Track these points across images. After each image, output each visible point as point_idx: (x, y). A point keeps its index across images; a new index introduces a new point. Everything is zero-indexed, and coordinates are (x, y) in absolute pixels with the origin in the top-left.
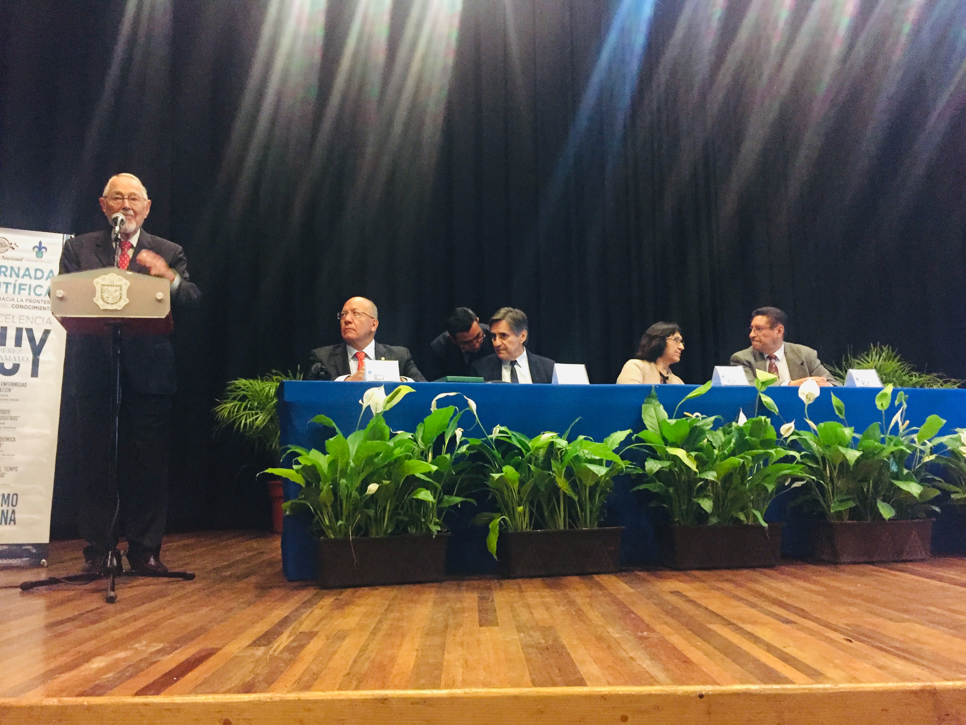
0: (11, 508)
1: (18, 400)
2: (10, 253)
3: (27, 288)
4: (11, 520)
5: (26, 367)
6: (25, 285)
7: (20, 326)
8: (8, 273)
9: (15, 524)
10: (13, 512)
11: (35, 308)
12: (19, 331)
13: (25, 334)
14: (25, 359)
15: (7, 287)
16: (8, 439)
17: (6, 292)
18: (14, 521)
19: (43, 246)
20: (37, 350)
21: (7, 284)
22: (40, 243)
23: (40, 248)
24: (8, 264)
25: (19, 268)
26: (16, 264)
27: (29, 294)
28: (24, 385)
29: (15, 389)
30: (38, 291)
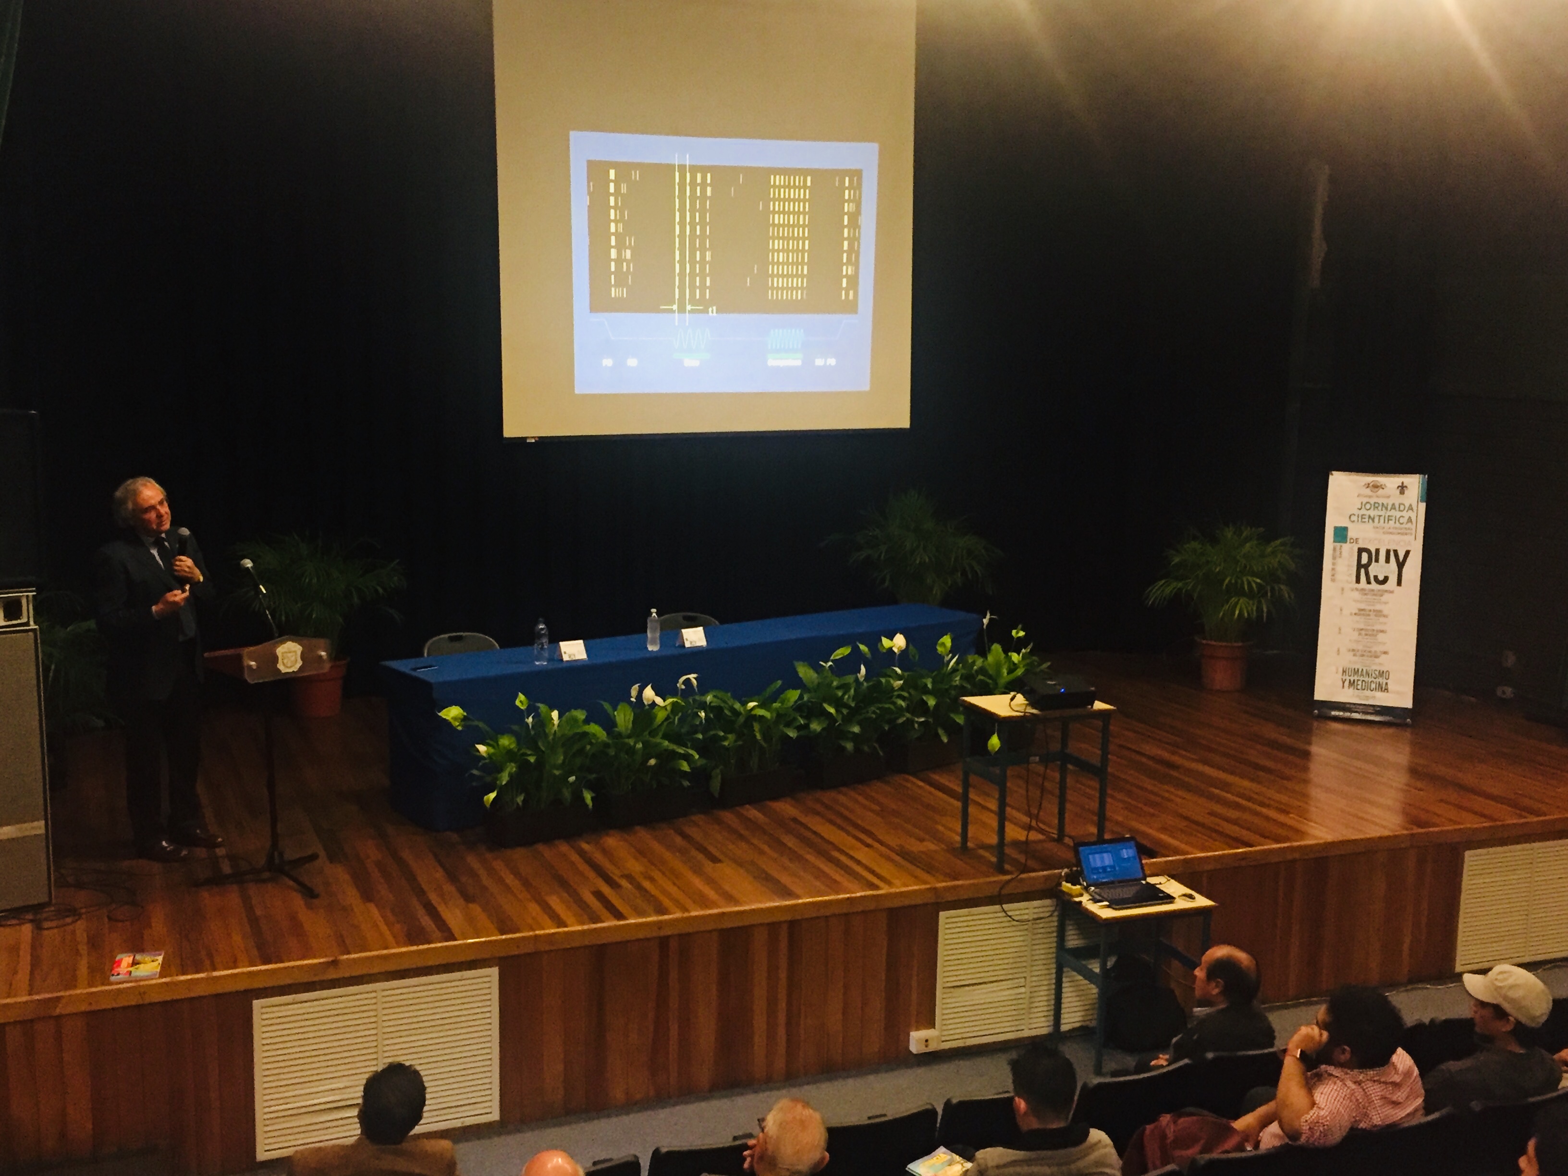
0: (1385, 681)
2: (1381, 491)
3: (1393, 518)
5: (1393, 579)
6: (1392, 516)
8: (1380, 508)
10: (1387, 684)
11: (1399, 533)
12: (1388, 552)
13: (1392, 554)
15: (1379, 519)
16: (1382, 631)
17: (1379, 522)
19: (1405, 485)
20: (1401, 565)
21: (1380, 516)
22: (1403, 483)
23: (1402, 488)
24: (1380, 501)
25: (1387, 505)
26: (1385, 501)
27: (1395, 522)
28: (1392, 592)
30: (1401, 521)
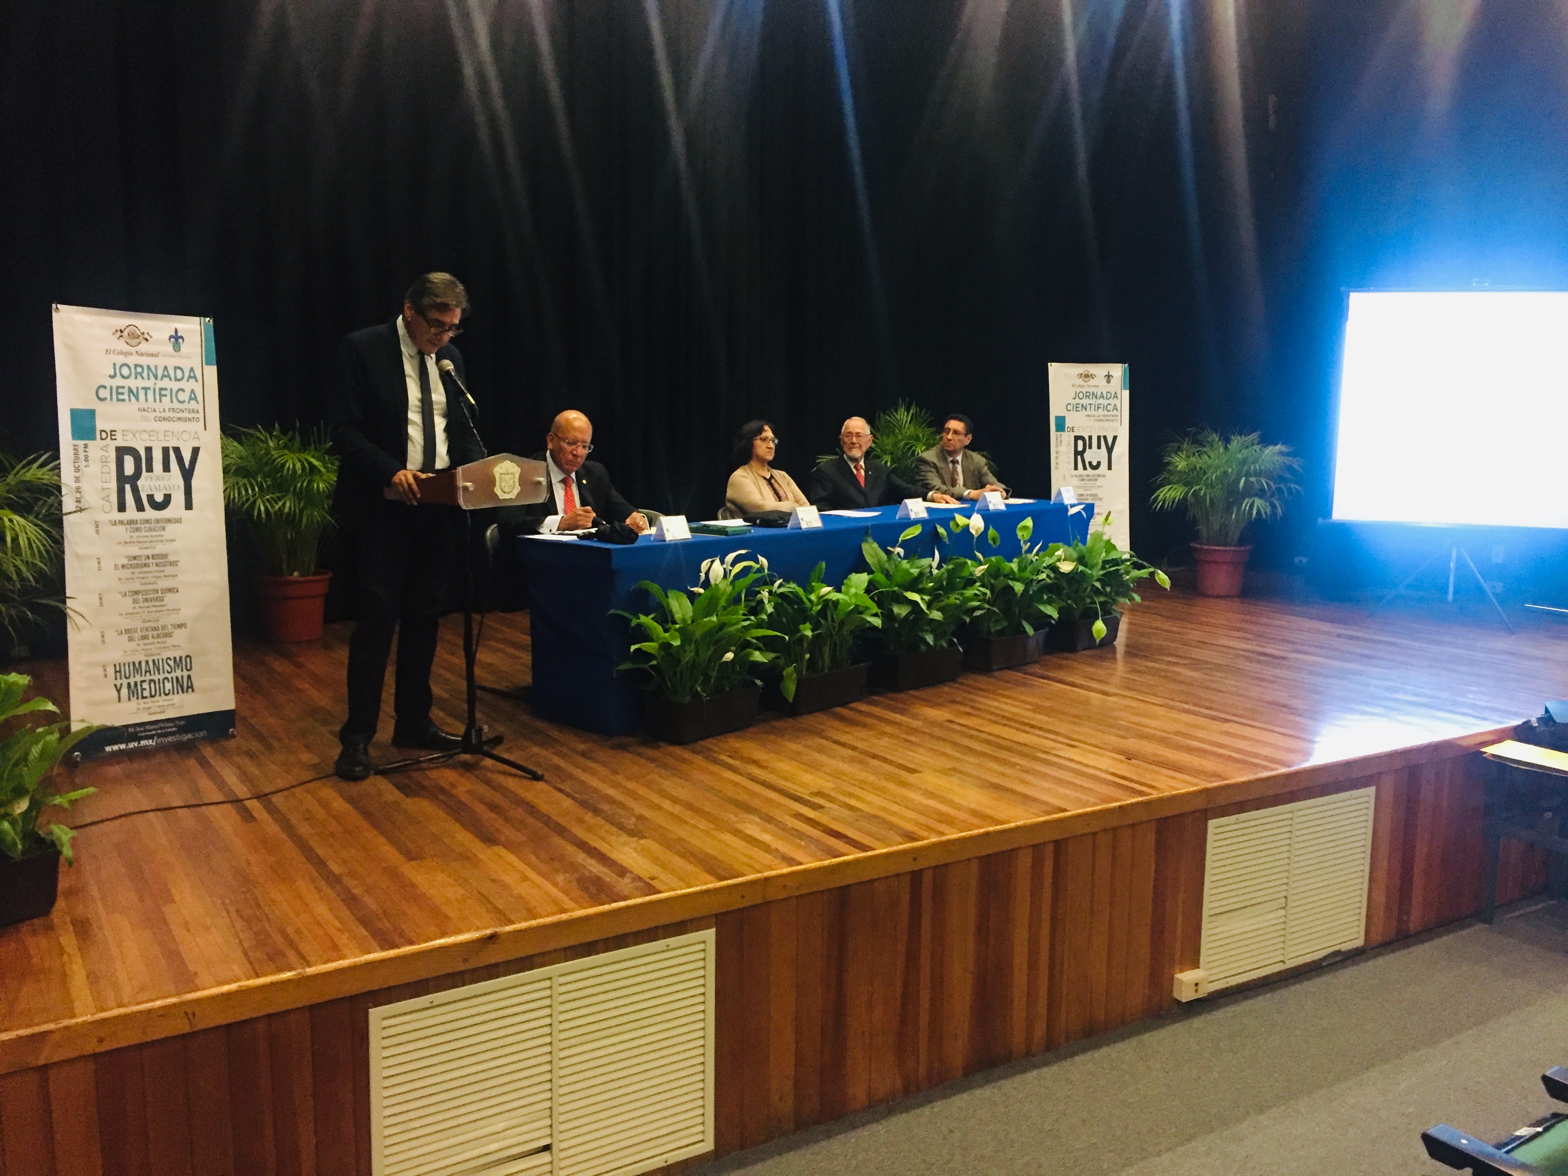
1: (174, 540)
4: (188, 687)
7: (166, 445)
9: (193, 691)
14: (176, 487)
18: (192, 687)
29: (170, 527)
